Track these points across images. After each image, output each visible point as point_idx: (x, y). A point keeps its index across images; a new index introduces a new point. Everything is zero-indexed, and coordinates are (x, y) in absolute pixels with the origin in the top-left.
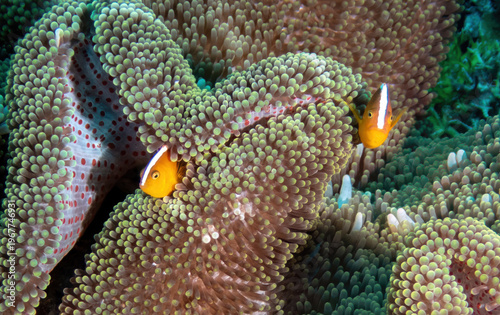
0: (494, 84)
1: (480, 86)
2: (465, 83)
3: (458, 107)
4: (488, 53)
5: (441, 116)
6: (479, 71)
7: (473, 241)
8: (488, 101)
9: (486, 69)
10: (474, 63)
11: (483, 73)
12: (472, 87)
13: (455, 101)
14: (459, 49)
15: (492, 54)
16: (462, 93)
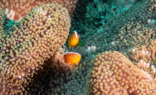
0: (106, 16)
1: (101, 17)
2: (97, 16)
3: (95, 23)
4: (103, 7)
5: (90, 27)
6: (101, 12)
7: (118, 63)
8: (104, 21)
9: (102, 12)
10: (99, 10)
11: (102, 13)
12: (99, 17)
13: (94, 22)
14: (94, 7)
15: (104, 7)
16: (96, 19)
